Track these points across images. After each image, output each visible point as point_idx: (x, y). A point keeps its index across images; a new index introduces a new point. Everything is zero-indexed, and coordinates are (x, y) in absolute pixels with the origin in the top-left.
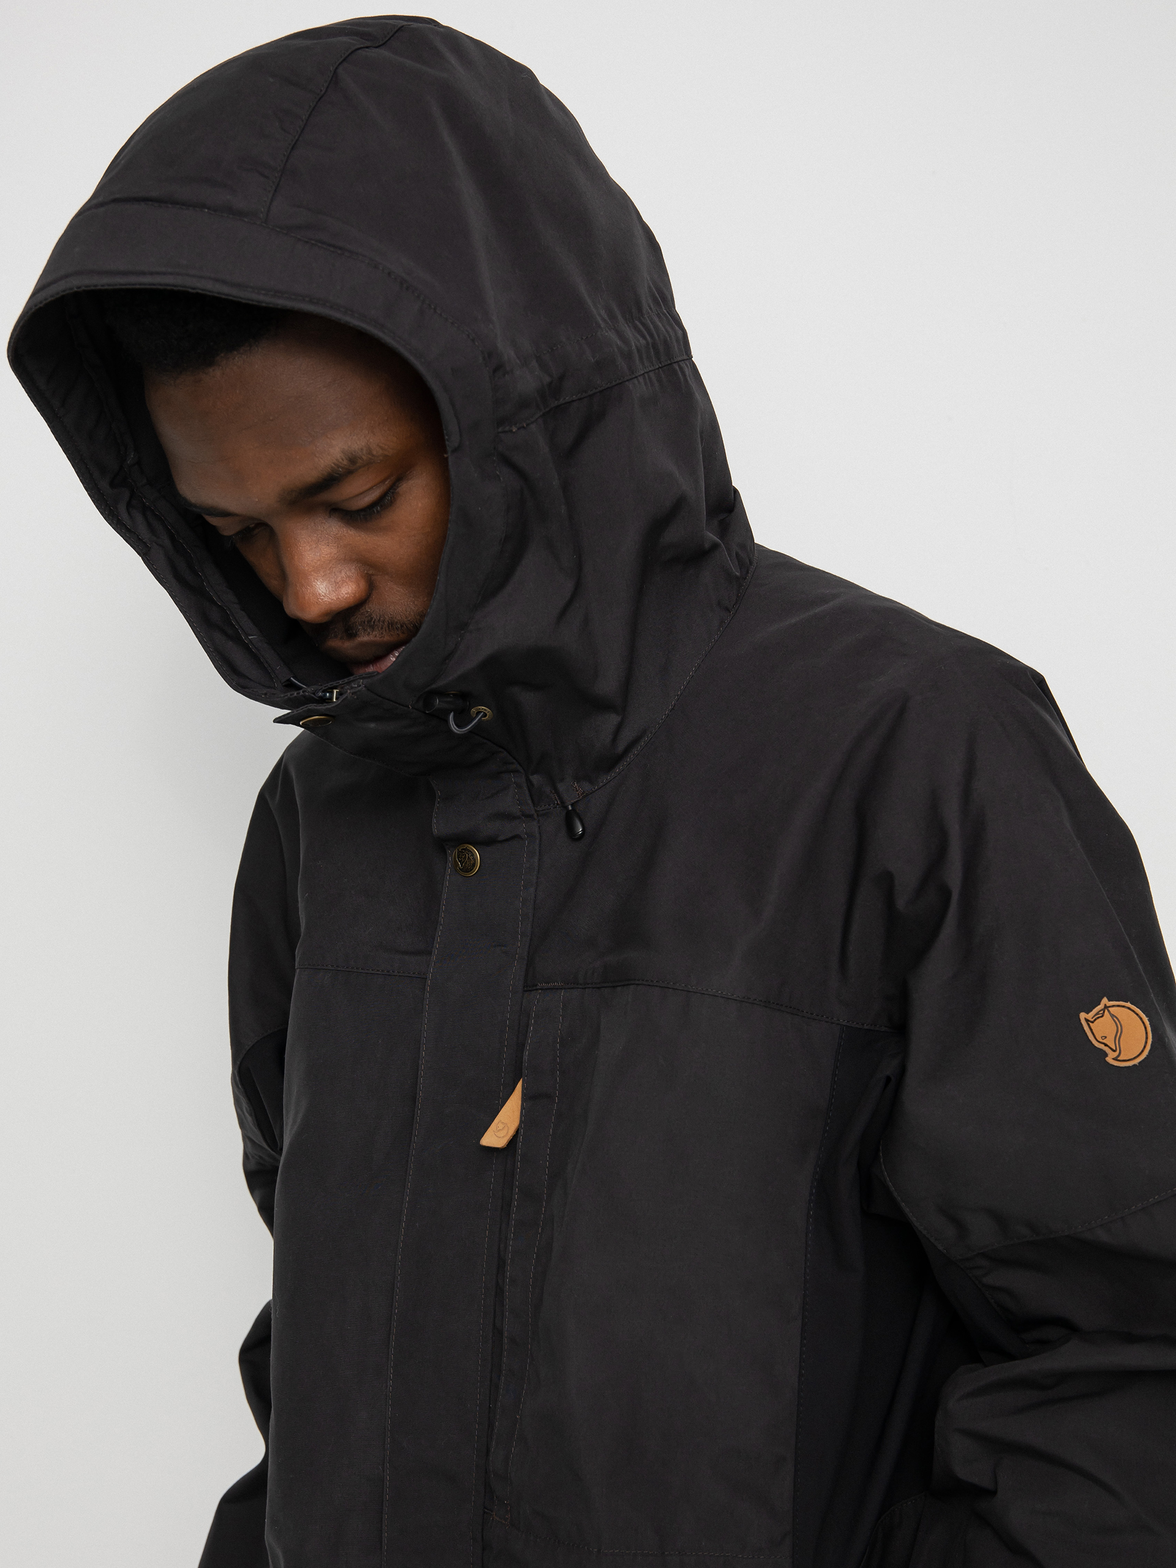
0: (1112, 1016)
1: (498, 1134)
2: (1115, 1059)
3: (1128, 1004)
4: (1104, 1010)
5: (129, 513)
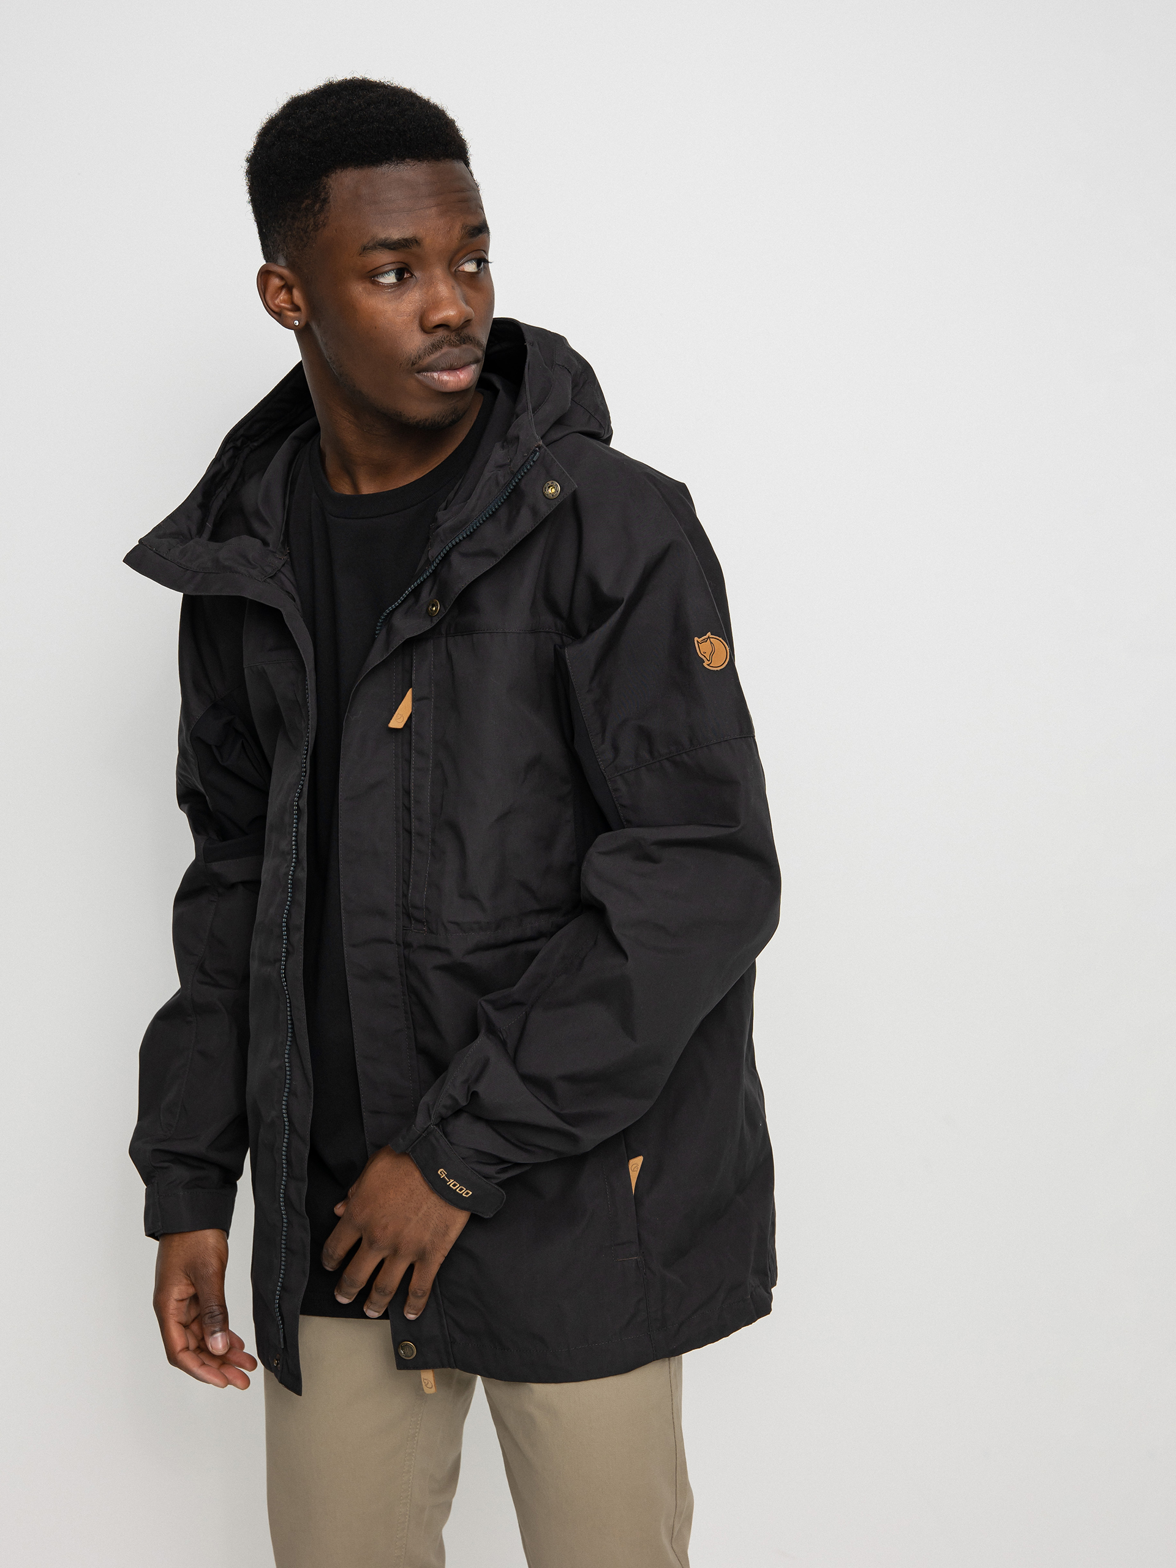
0: (711, 643)
1: (398, 721)
2: (708, 665)
3: (720, 639)
4: (707, 639)
5: (230, 448)
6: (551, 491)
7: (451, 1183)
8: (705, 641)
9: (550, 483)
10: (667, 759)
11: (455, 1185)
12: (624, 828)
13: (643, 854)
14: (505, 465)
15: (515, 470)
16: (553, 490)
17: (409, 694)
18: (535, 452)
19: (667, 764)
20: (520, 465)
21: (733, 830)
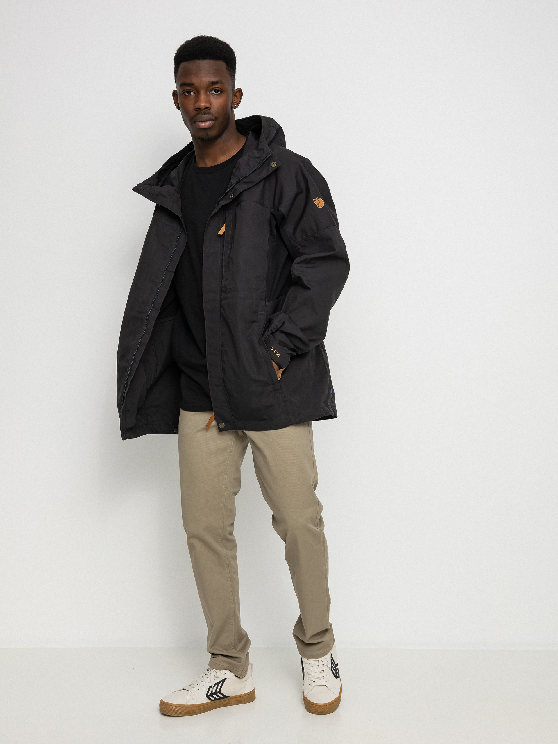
0: (318, 200)
1: (221, 232)
2: (318, 207)
6: (273, 165)
7: (274, 351)
8: (316, 200)
9: (273, 162)
10: (311, 236)
11: (275, 352)
12: (301, 256)
13: (307, 262)
14: (259, 157)
15: (263, 159)
16: (274, 165)
17: (225, 225)
18: (269, 153)
19: (311, 238)
20: (265, 157)
21: (334, 252)
